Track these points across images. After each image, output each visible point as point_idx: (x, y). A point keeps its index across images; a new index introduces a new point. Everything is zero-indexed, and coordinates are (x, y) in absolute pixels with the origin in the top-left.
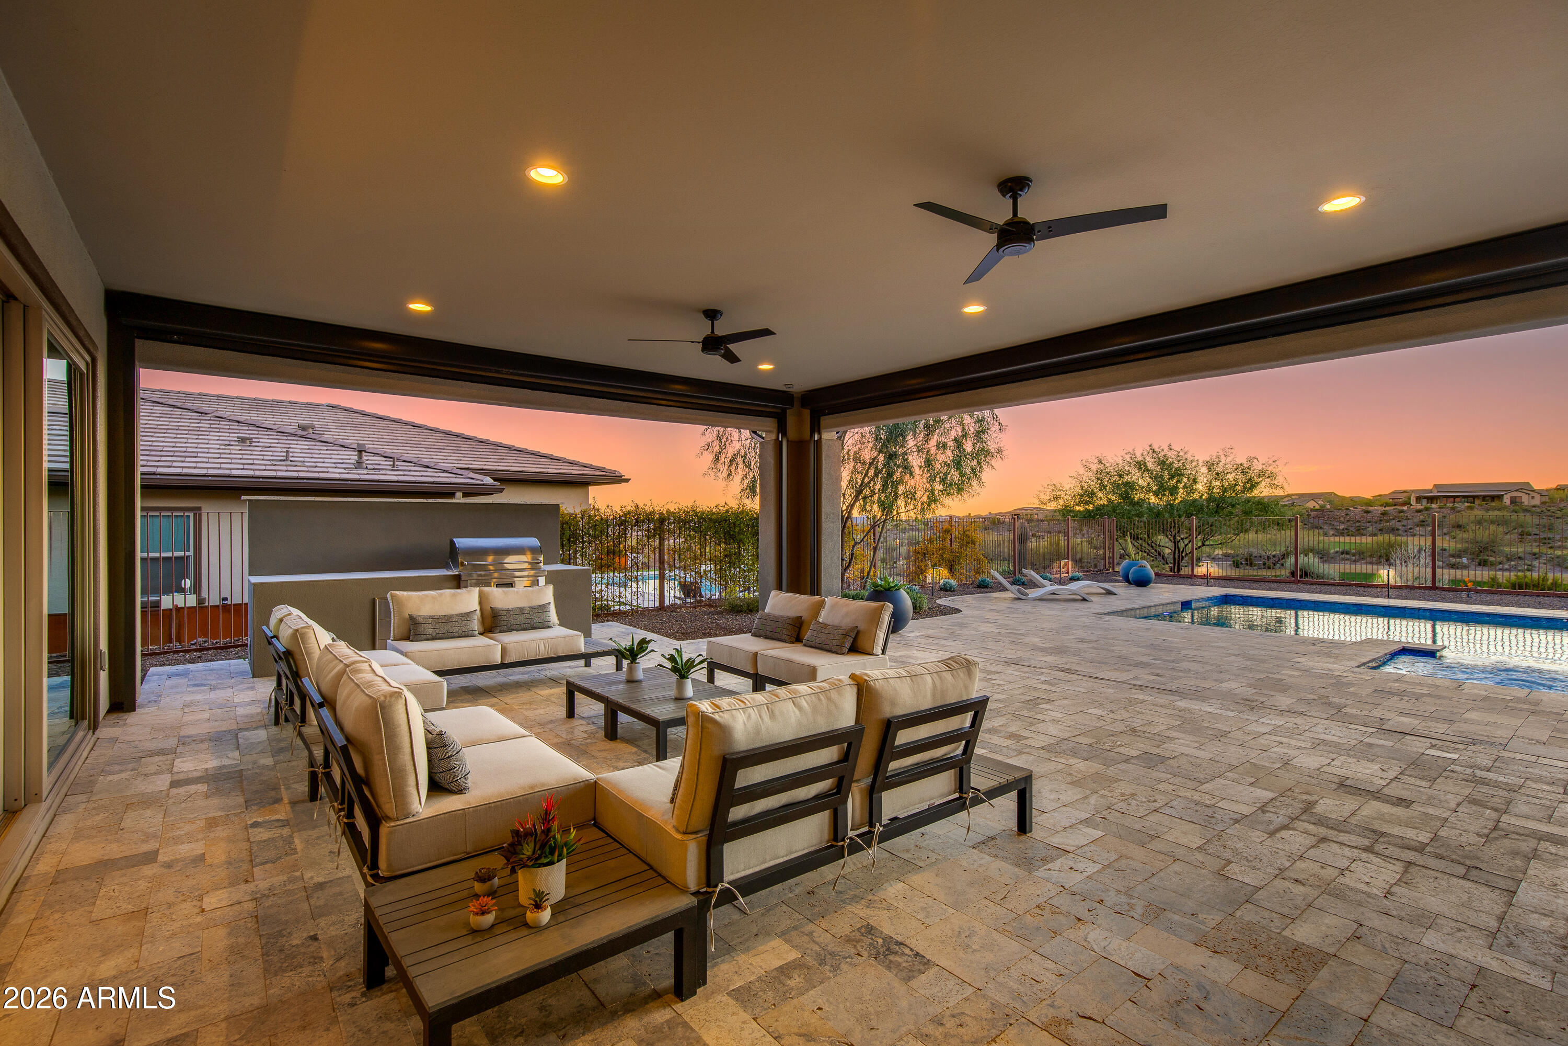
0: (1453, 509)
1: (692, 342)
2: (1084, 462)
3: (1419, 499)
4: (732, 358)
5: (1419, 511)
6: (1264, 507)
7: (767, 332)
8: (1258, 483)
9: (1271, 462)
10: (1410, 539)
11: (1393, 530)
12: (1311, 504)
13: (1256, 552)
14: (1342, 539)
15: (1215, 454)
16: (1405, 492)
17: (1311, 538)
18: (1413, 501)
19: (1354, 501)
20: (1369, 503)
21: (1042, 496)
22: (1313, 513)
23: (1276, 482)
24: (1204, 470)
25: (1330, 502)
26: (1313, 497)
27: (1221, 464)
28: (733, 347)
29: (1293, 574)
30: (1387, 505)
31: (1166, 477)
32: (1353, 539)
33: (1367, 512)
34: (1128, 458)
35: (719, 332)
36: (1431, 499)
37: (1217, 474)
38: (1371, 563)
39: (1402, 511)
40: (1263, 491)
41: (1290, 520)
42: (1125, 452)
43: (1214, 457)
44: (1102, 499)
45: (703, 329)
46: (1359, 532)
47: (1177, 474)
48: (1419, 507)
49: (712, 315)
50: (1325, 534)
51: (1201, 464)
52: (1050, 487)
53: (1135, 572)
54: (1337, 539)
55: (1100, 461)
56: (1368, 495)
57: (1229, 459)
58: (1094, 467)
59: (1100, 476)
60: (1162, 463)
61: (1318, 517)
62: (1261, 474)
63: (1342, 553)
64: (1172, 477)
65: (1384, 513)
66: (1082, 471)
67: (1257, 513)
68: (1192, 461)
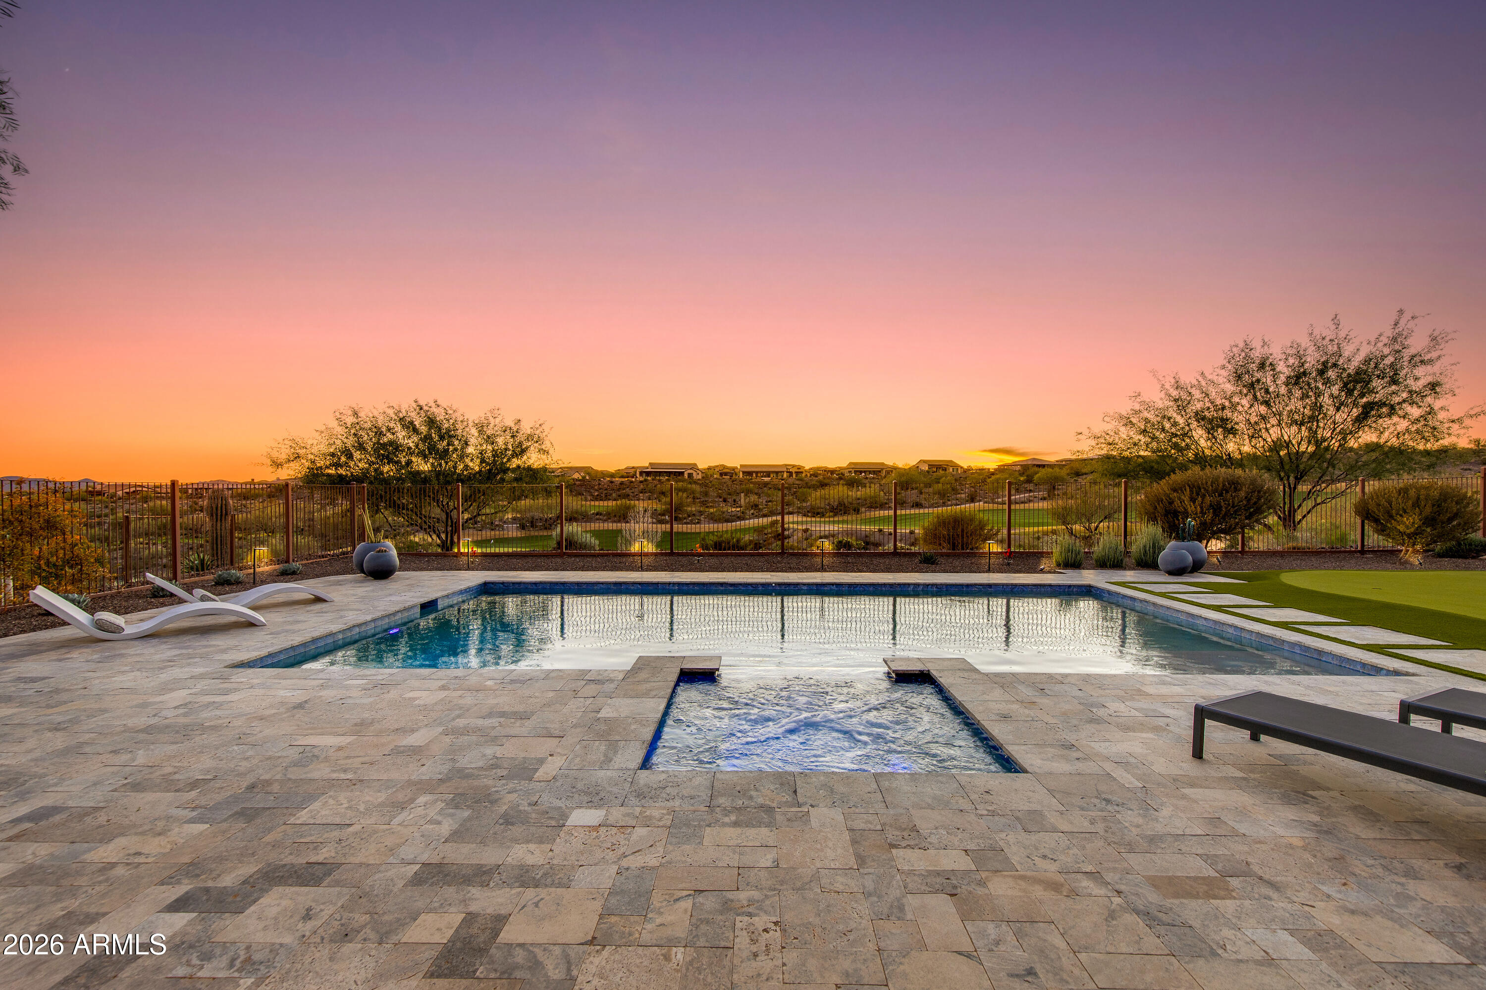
0: (660, 480)
2: (337, 414)
3: (641, 473)
5: (641, 482)
6: (533, 475)
8: (527, 448)
9: (538, 426)
10: (637, 502)
11: (627, 496)
12: (576, 476)
13: (537, 515)
14: (597, 503)
15: (483, 416)
16: (633, 468)
17: (575, 503)
18: (638, 475)
19: (604, 474)
20: (612, 475)
21: (275, 454)
22: (577, 483)
23: (543, 447)
24: (474, 432)
25: (589, 474)
26: (578, 469)
27: (491, 426)
29: (559, 544)
30: (622, 477)
31: (436, 438)
32: (606, 503)
33: (612, 482)
34: (391, 412)
36: (648, 474)
37: (489, 437)
38: (615, 522)
39: (632, 482)
40: (533, 459)
41: (557, 487)
42: (387, 405)
43: (483, 419)
44: (360, 463)
46: (607, 498)
47: (448, 435)
48: (642, 479)
50: (586, 500)
51: (471, 424)
52: (286, 442)
53: (373, 558)
54: (592, 503)
55: (356, 414)
56: (612, 469)
57: (497, 420)
58: (350, 420)
59: (355, 430)
60: (431, 422)
61: (581, 485)
62: (529, 437)
63: (597, 514)
64: (442, 438)
65: (622, 483)
66: (334, 424)
67: (527, 479)
68: (462, 421)
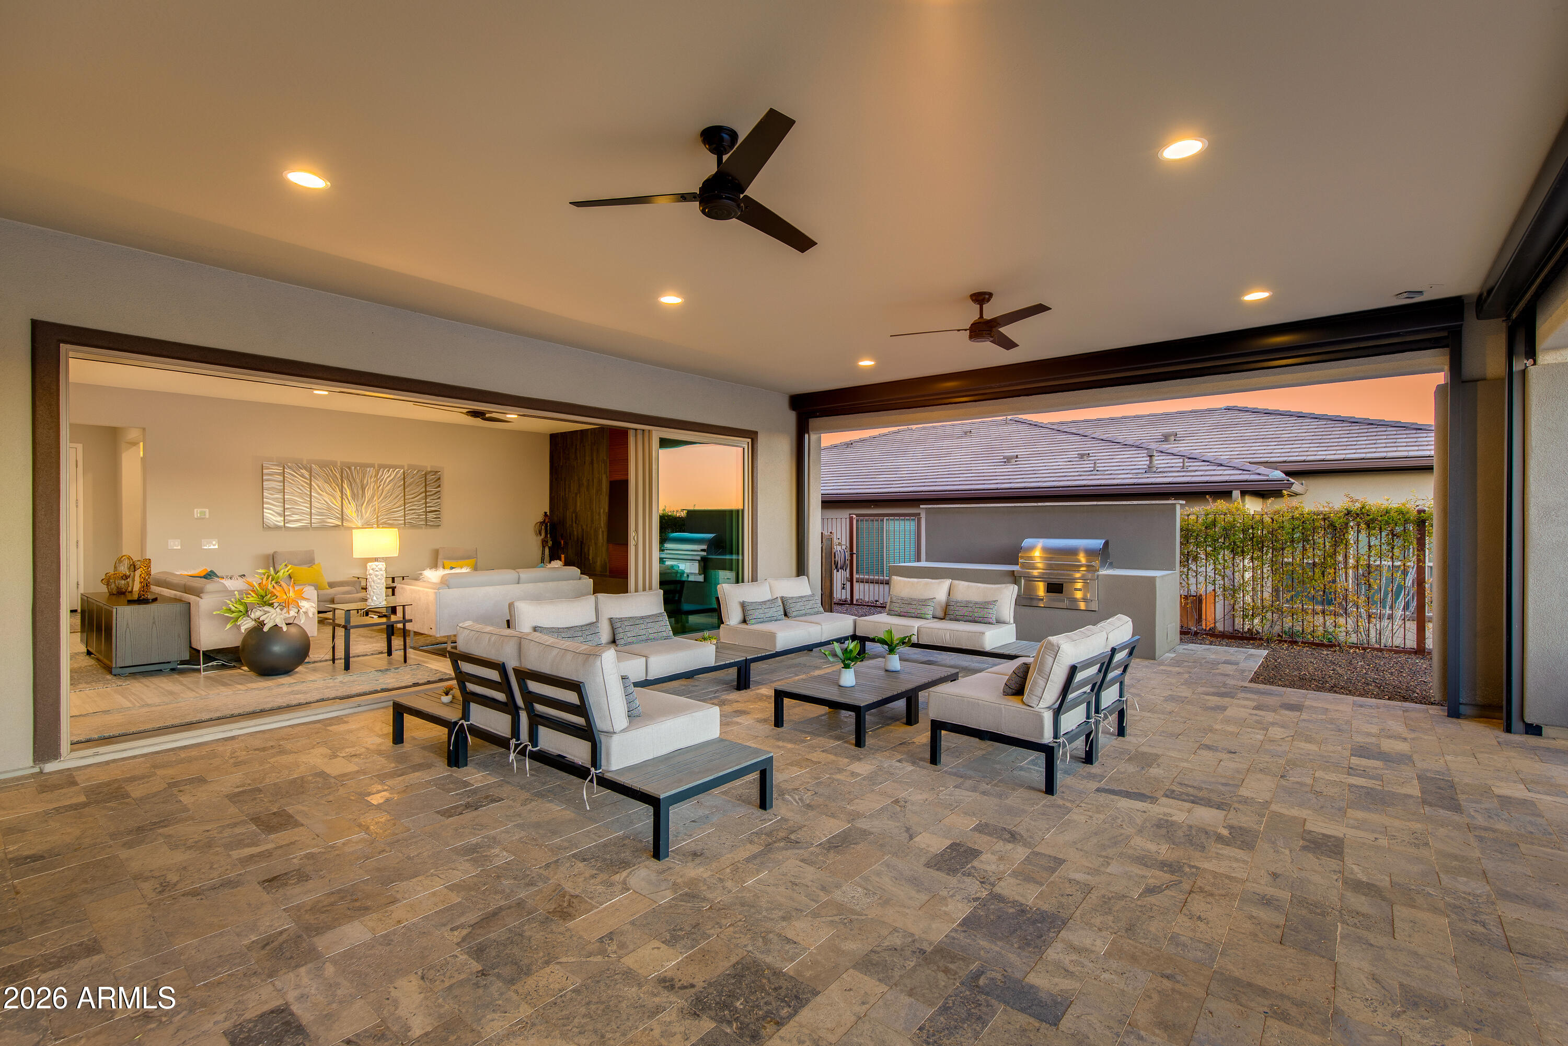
1: (959, 330)
4: (1008, 344)
7: (1041, 308)
28: (1006, 330)
35: (987, 316)
45: (971, 314)
49: (981, 298)
